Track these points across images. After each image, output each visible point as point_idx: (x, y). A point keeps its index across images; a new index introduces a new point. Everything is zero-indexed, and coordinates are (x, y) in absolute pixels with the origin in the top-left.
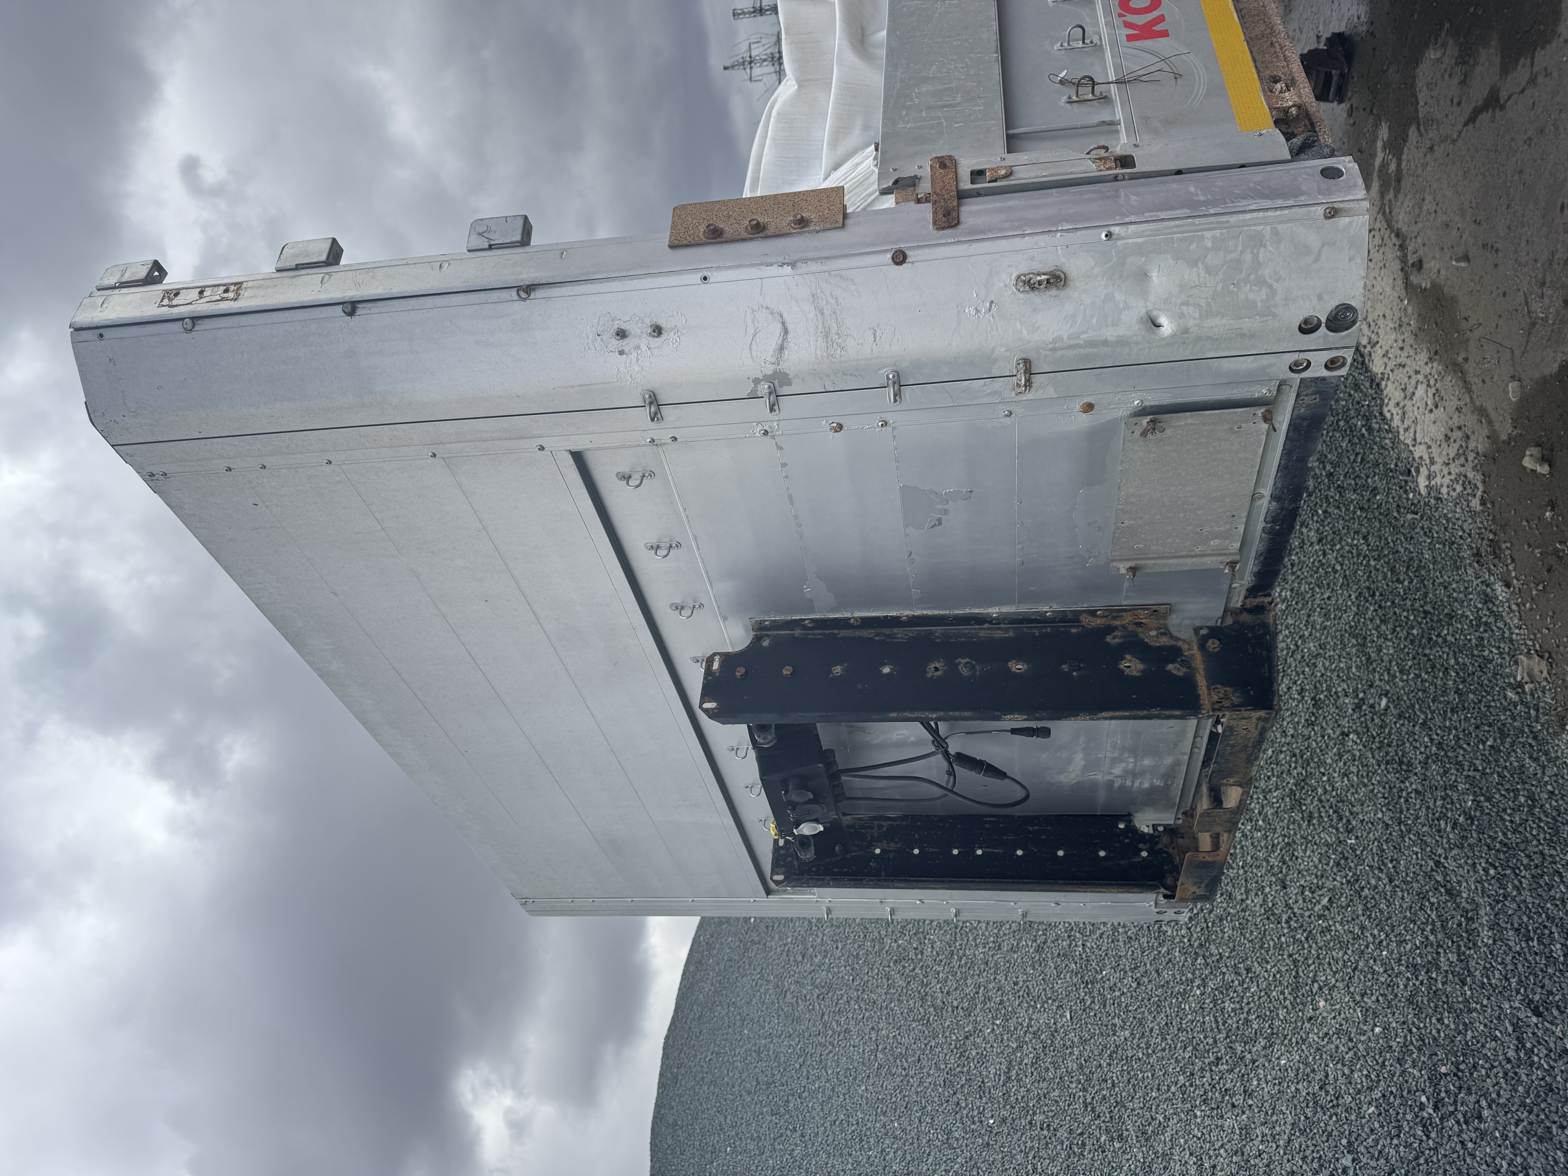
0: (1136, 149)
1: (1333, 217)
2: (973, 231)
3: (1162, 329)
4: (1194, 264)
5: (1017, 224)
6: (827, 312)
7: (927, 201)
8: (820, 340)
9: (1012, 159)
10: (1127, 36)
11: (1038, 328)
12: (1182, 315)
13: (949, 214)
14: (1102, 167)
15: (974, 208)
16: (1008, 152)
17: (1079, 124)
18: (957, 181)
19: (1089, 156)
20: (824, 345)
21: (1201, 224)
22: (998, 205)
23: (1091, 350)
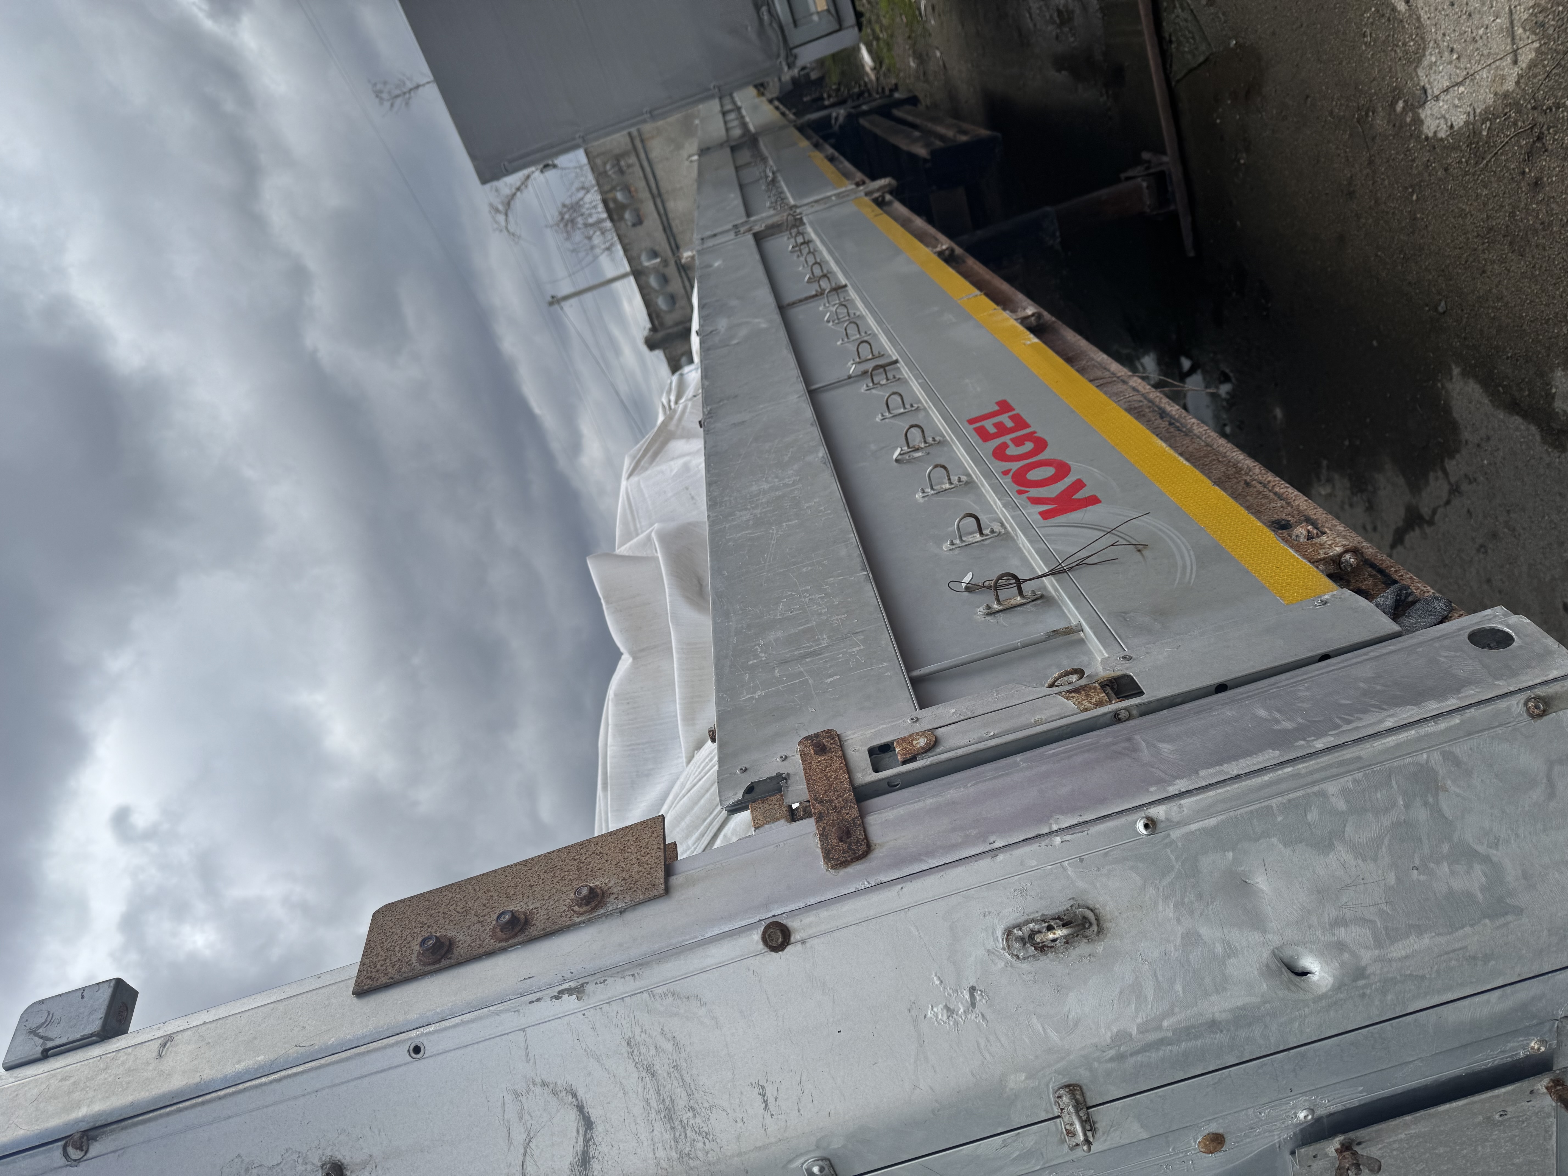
0: (1128, 664)
1: (1544, 713)
2: (899, 861)
3: (1314, 978)
4: (1325, 845)
5: (974, 832)
6: (661, 1070)
7: (807, 814)
8: (658, 1127)
9: (930, 717)
10: (1041, 513)
11: (1076, 1025)
12: (1340, 947)
13: (848, 834)
14: (1086, 703)
15: (890, 815)
16: (921, 708)
17: (1018, 642)
18: (849, 771)
19: (1055, 690)
20: (668, 1136)
21: (1311, 773)
22: (929, 801)
23: (1190, 1044)
